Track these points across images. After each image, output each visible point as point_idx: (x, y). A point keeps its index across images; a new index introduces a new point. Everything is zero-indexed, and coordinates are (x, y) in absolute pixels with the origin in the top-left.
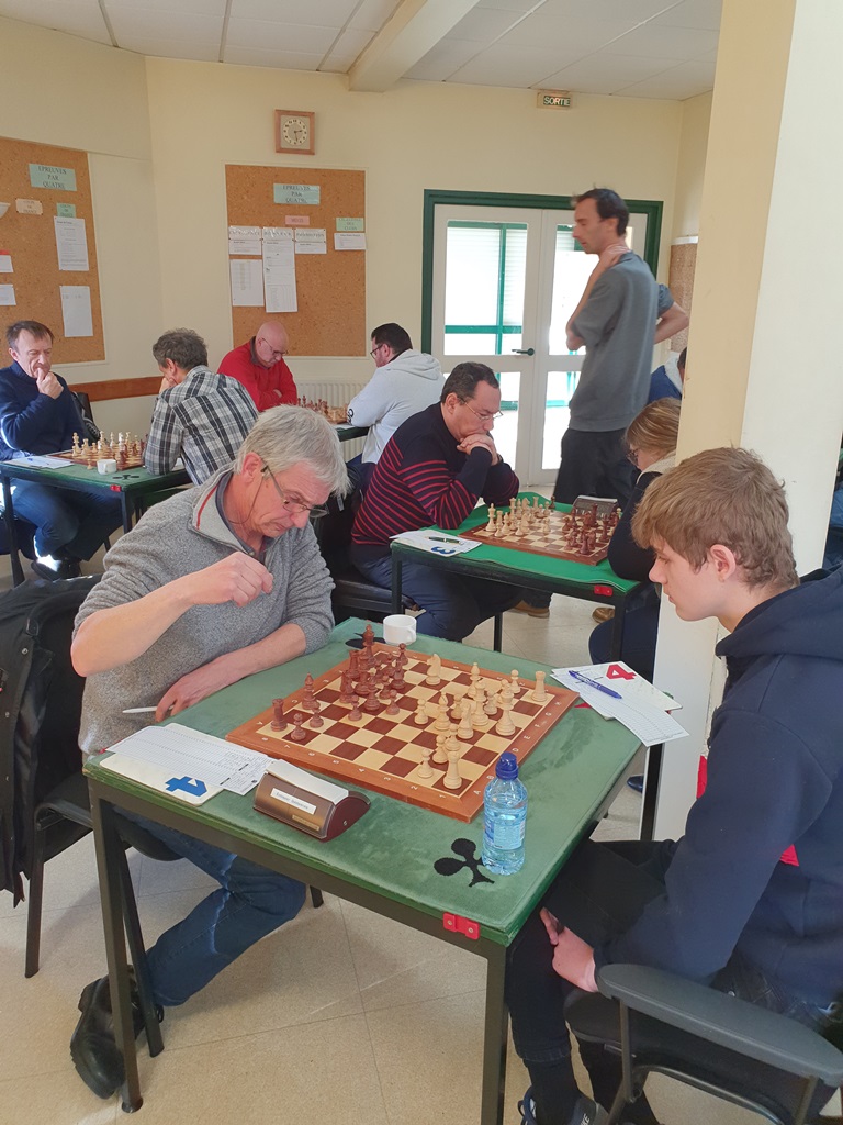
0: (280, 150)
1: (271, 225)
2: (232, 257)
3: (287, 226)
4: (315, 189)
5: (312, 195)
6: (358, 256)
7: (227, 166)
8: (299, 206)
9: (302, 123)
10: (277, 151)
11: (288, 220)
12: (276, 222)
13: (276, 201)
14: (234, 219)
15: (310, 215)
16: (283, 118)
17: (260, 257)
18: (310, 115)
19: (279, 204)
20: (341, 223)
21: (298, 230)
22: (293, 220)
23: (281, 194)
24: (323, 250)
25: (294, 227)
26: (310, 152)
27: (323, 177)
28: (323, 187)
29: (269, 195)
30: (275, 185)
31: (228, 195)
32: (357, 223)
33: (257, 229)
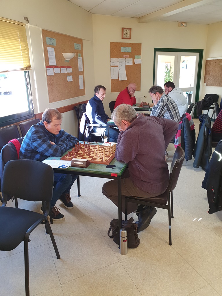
0: (123, 38)
1: (120, 58)
2: (111, 66)
3: (124, 58)
4: (130, 48)
5: (129, 50)
6: (139, 65)
7: (110, 42)
8: (127, 53)
9: (128, 31)
10: (122, 38)
11: (124, 56)
12: (121, 57)
13: (122, 51)
14: (112, 57)
15: (129, 55)
16: (124, 30)
17: (117, 66)
18: (130, 29)
19: (122, 52)
20: (136, 57)
21: (126, 59)
22: (125, 56)
23: (123, 49)
24: (131, 64)
25: (125, 58)
26: (130, 39)
27: (132, 45)
28: (132, 47)
29: (120, 50)
30: (121, 47)
31: (111, 50)
32: (139, 57)
33: (117, 59)
